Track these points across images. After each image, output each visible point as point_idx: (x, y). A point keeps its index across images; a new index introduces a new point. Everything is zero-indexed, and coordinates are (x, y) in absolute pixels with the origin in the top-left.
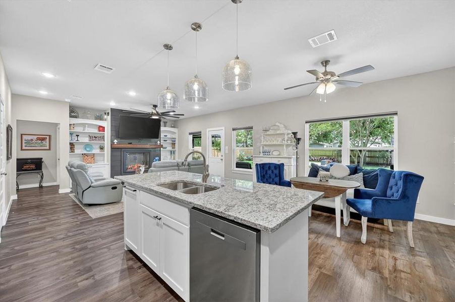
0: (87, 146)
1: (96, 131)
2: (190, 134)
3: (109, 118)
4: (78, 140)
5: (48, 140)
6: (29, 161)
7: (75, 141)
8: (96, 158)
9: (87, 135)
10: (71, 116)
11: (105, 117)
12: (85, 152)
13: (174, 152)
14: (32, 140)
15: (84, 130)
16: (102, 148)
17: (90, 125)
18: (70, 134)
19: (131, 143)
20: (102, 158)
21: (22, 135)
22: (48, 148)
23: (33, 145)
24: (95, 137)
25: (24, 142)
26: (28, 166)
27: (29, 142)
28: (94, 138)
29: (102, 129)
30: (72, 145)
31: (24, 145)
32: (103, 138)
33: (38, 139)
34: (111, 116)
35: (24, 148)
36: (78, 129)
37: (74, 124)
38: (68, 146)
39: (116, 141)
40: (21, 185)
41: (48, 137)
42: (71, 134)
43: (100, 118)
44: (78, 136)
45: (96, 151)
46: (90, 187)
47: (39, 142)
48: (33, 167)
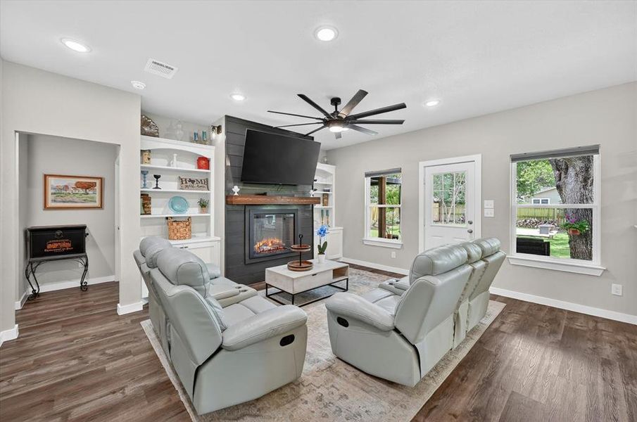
0: (175, 200)
1: (192, 167)
2: (367, 175)
3: (221, 138)
4: (157, 188)
5: (98, 188)
6: (58, 233)
7: (151, 189)
8: (194, 226)
9: (177, 177)
10: (143, 133)
11: (214, 135)
12: (172, 214)
13: (327, 211)
14: (66, 187)
15: (169, 165)
16: (204, 205)
17: (183, 155)
18: (142, 172)
19: (265, 194)
20: (204, 225)
21: (45, 176)
22: (97, 204)
23: (68, 198)
24: (190, 180)
25: (50, 191)
26: (56, 245)
27: (60, 192)
28: (189, 184)
29: (203, 162)
30: (145, 198)
31: (50, 197)
32: (206, 183)
33: (79, 185)
34: (227, 133)
35: (50, 204)
36: (157, 163)
37: (150, 151)
38: (138, 201)
39: (236, 189)
40: (43, 283)
41: (98, 182)
42: (144, 173)
43: (200, 139)
44: (157, 177)
45: (193, 211)
46: (220, 349)
47: (82, 191)
48: (67, 245)
